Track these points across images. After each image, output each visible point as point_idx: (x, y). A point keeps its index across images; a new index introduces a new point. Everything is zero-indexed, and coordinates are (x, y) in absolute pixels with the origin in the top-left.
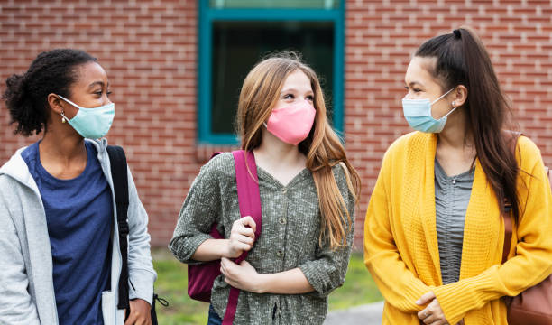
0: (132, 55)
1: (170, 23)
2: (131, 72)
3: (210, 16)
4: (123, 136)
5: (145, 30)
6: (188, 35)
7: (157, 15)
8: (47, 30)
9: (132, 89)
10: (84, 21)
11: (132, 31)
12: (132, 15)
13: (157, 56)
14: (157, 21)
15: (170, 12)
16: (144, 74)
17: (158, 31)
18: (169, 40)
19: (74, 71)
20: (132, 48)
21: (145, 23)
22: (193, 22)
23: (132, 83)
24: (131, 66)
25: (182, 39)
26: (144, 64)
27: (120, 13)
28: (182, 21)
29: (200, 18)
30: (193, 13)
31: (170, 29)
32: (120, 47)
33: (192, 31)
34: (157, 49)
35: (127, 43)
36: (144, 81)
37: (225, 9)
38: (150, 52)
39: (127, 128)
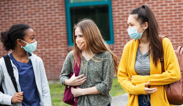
0: (45, 20)
1: (57, 9)
2: (46, 25)
3: (69, 6)
4: (45, 46)
5: (49, 12)
6: (63, 12)
7: (53, 7)
8: (18, 14)
9: (46, 31)
10: (30, 10)
11: (45, 13)
12: (45, 7)
13: (53, 20)
14: (53, 9)
15: (56, 6)
16: (50, 26)
17: (53, 12)
18: (57, 14)
19: (25, 32)
20: (45, 18)
21: (49, 9)
22: (64, 8)
23: (46, 29)
24: (45, 23)
25: (61, 14)
26: (49, 23)
27: (41, 7)
28: (61, 8)
29: (66, 7)
30: (64, 6)
31: (57, 11)
32: (42, 18)
33: (64, 11)
34: (53, 17)
35: (44, 16)
36: (50, 28)
37: (74, 3)
38: (51, 19)
39: (46, 43)
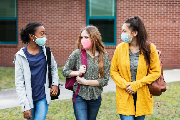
0: (73, 27)
1: (80, 20)
2: (73, 30)
3: (89, 18)
4: (71, 43)
5: (75, 21)
6: (84, 22)
7: (78, 18)
8: (55, 21)
9: (73, 34)
10: (63, 20)
11: (73, 22)
12: (73, 18)
13: (78, 27)
14: (78, 19)
15: (80, 18)
16: (75, 30)
17: (78, 22)
18: (80, 23)
20: (73, 25)
21: (75, 20)
22: (85, 20)
23: (73, 32)
24: (72, 29)
26: (75, 28)
27: (70, 18)
28: (83, 19)
29: (87, 19)
30: (85, 18)
31: (80, 21)
32: (70, 25)
33: (85, 21)
34: (78, 25)
35: (72, 24)
36: (75, 32)
37: (92, 17)
38: (76, 26)
39: (72, 41)
